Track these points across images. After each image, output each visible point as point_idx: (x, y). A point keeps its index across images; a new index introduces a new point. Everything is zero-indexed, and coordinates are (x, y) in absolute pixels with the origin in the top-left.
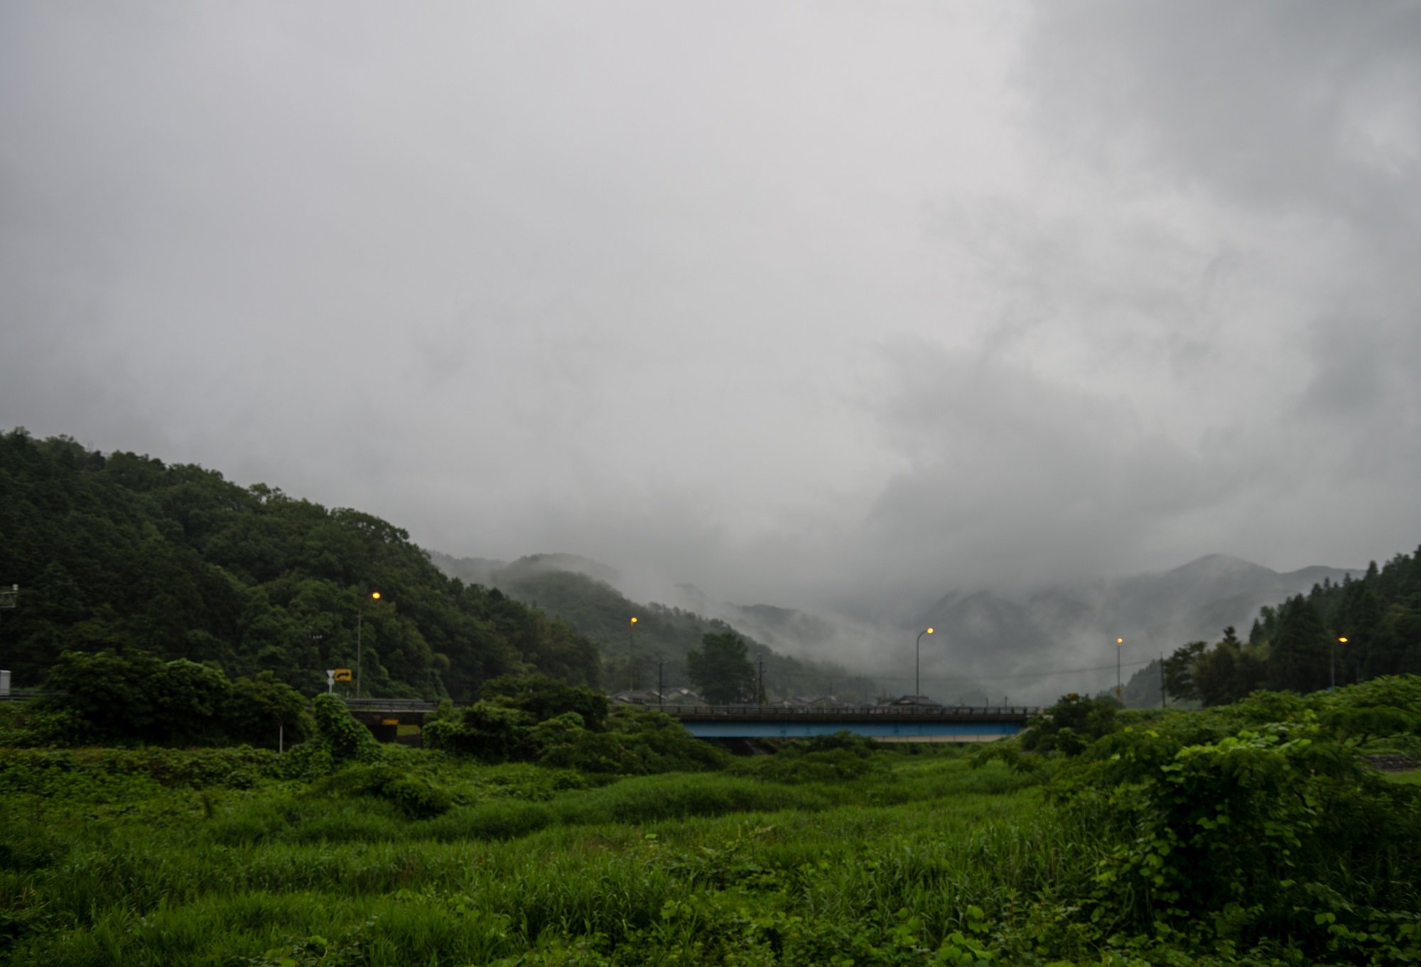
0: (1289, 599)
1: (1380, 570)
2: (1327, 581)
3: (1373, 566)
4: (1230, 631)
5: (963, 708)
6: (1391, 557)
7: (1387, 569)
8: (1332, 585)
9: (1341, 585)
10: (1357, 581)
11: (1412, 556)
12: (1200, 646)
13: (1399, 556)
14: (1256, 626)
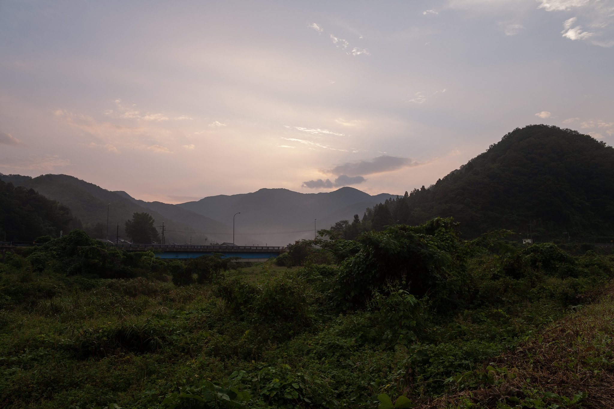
0: (377, 205)
1: (409, 196)
2: (390, 198)
3: (406, 193)
4: (356, 217)
5: (253, 247)
6: (413, 190)
8: (392, 201)
9: (395, 201)
10: (401, 198)
11: (420, 190)
12: (346, 222)
13: (415, 190)
14: (365, 215)
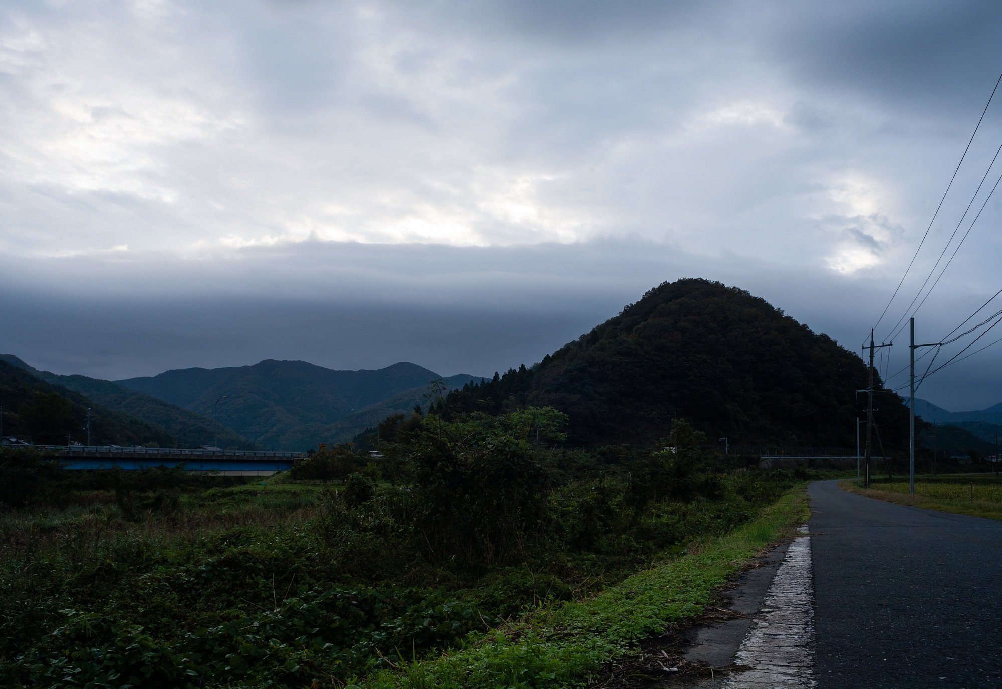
7: (503, 376)
10: (488, 382)
12: (401, 417)
